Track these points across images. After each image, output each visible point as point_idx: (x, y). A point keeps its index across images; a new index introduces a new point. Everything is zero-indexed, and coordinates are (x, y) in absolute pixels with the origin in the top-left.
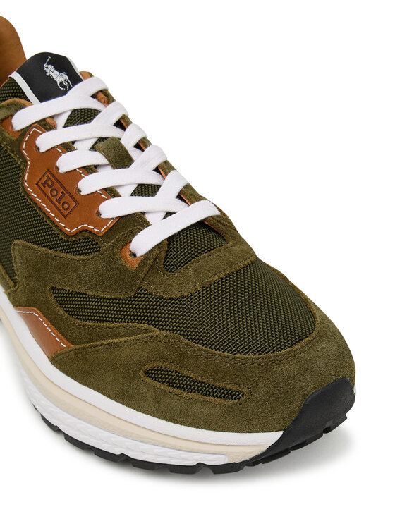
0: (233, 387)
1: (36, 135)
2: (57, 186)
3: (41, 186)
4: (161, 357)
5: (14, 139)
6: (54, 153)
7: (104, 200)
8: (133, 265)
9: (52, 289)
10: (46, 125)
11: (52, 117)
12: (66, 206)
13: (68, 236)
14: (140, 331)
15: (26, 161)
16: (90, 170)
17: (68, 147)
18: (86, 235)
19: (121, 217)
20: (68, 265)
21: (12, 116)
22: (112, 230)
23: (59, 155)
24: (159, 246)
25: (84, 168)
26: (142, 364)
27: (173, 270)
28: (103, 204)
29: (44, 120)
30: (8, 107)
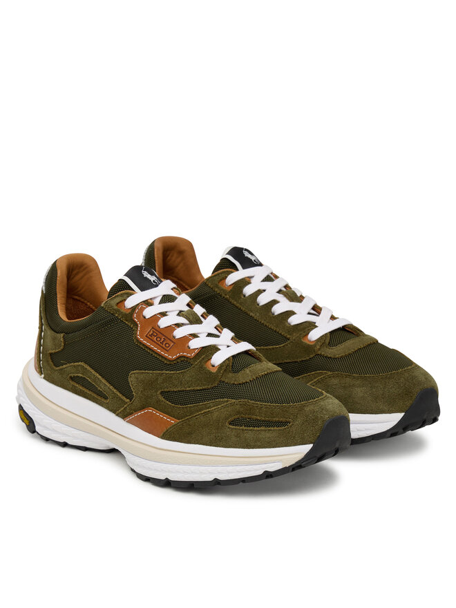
0: (284, 420)
1: (142, 309)
2: (160, 335)
3: (149, 337)
4: (239, 412)
5: (127, 313)
6: (156, 318)
7: (191, 339)
8: (214, 370)
9: (162, 393)
10: (148, 303)
11: (151, 299)
12: (167, 345)
13: (170, 361)
14: (224, 402)
15: (137, 325)
16: (178, 325)
17: (164, 314)
18: (182, 359)
19: (203, 348)
20: (171, 377)
21: (125, 300)
22: (198, 355)
23: (159, 319)
24: (228, 359)
25: (176, 324)
26: (228, 418)
27: (237, 372)
28: (191, 341)
29: (147, 300)
30: (122, 295)
